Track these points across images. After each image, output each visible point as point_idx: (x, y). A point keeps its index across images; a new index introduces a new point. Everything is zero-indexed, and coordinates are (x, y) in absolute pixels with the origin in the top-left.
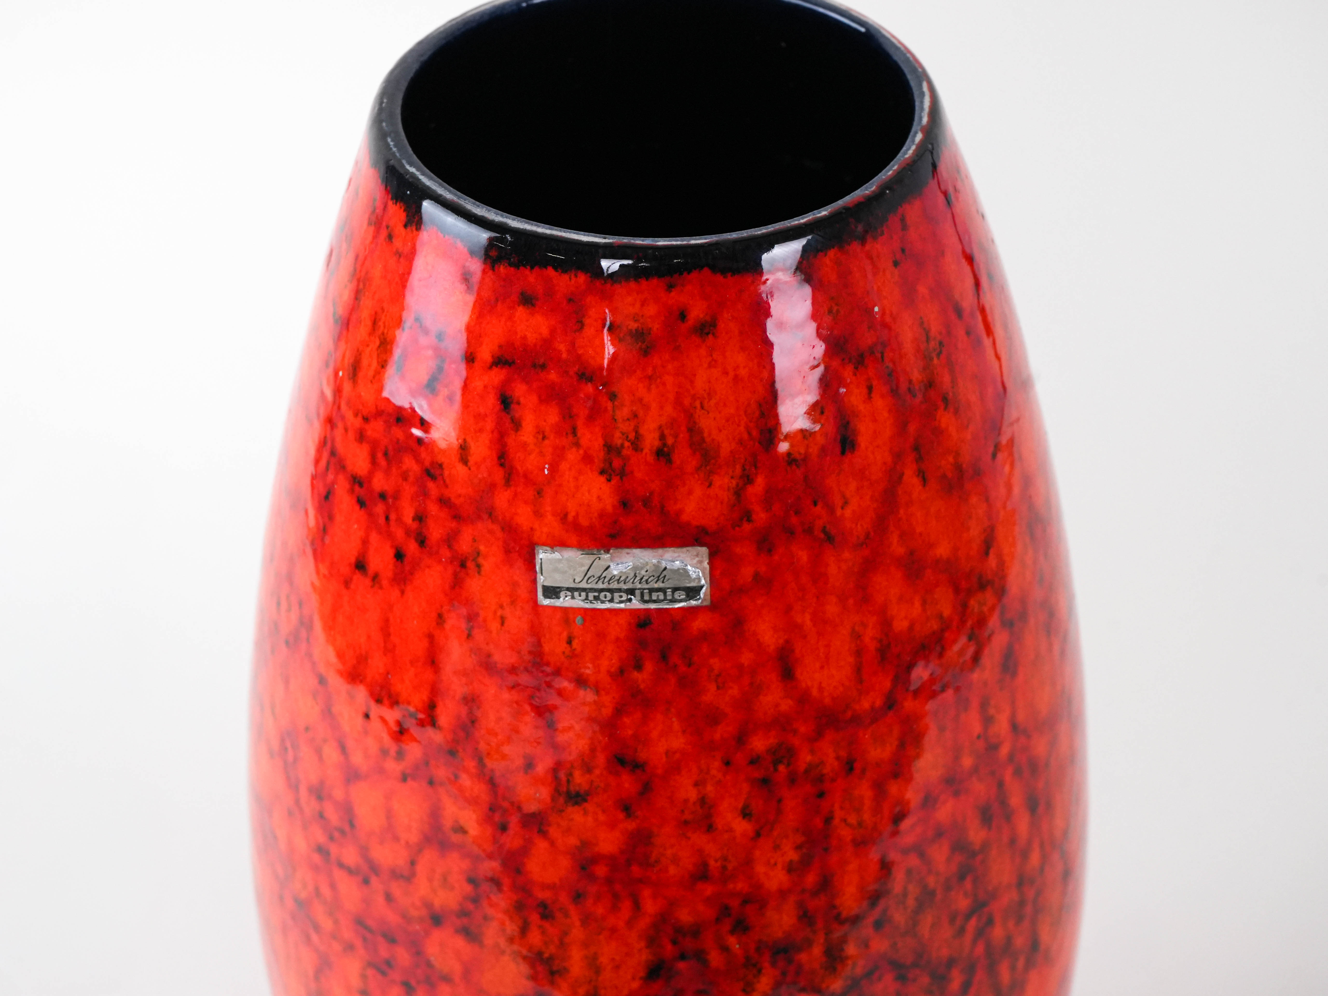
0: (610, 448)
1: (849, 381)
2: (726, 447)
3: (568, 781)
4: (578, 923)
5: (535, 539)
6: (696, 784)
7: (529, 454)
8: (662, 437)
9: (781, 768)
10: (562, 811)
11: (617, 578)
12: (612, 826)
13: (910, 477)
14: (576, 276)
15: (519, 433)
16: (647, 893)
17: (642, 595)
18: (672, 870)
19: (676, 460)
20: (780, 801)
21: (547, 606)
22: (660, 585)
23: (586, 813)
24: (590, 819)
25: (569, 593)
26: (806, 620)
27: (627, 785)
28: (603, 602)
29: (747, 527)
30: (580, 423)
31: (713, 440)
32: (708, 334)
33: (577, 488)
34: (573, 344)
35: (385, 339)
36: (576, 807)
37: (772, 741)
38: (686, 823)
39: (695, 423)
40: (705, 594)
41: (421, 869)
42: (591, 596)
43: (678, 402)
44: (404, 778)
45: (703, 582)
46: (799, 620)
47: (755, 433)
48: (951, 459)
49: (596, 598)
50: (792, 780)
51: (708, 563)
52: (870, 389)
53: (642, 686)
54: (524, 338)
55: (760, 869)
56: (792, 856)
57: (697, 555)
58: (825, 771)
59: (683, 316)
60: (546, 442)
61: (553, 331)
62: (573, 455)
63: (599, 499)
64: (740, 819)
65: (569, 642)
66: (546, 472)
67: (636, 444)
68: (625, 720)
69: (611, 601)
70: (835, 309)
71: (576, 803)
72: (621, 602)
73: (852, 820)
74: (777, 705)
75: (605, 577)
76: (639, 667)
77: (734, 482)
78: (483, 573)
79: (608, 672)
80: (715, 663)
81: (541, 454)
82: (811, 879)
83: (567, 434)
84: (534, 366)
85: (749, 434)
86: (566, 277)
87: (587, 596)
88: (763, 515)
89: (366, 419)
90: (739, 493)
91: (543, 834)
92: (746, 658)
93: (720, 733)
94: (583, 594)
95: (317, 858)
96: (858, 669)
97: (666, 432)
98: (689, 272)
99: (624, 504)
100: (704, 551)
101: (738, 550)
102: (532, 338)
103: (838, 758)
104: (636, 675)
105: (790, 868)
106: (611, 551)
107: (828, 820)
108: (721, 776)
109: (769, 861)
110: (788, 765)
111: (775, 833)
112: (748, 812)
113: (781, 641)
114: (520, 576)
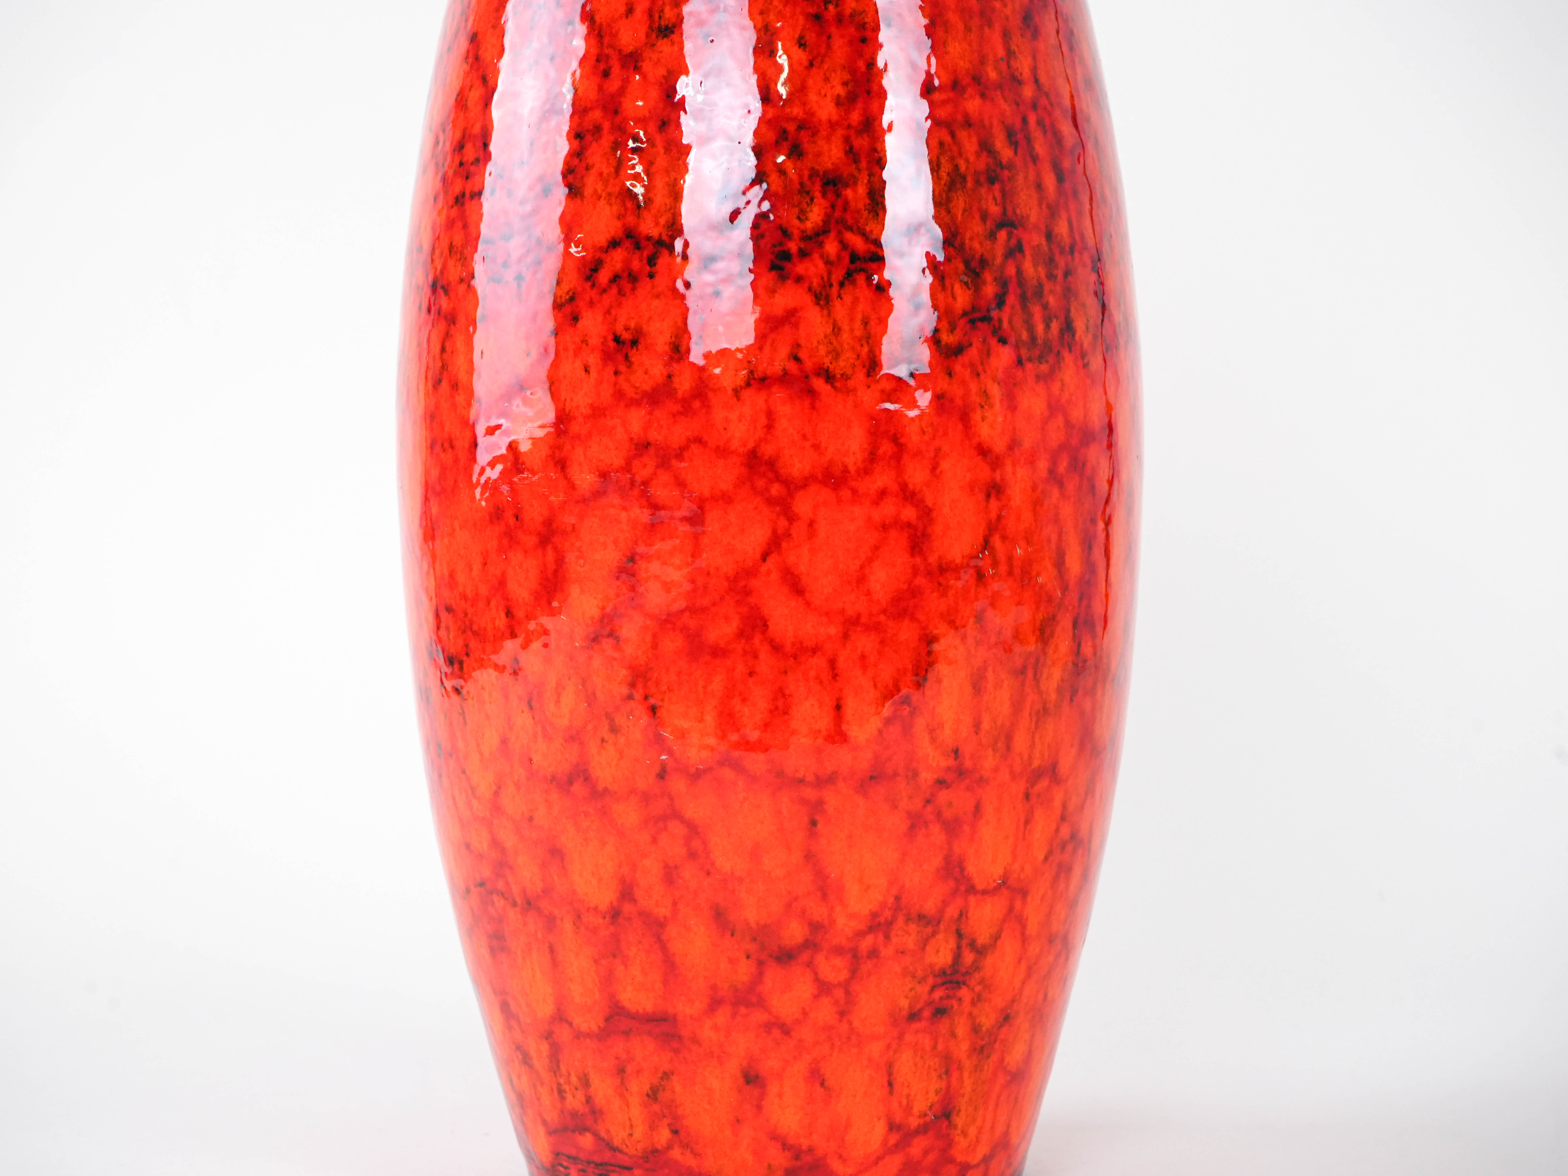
3: (660, 17)
4: (662, 151)
9: (831, 8)
10: (653, 45)
20: (829, 37)
24: (676, 48)
36: (665, 39)
50: (840, 20)
55: (813, 97)
56: (840, 90)
58: (867, 20)
64: (797, 45)
71: (665, 36)
82: (855, 117)
91: (637, 69)
105: (838, 102)
107: (870, 66)
108: (781, 7)
109: (820, 91)
110: (837, 6)
111: (826, 66)
112: (803, 42)
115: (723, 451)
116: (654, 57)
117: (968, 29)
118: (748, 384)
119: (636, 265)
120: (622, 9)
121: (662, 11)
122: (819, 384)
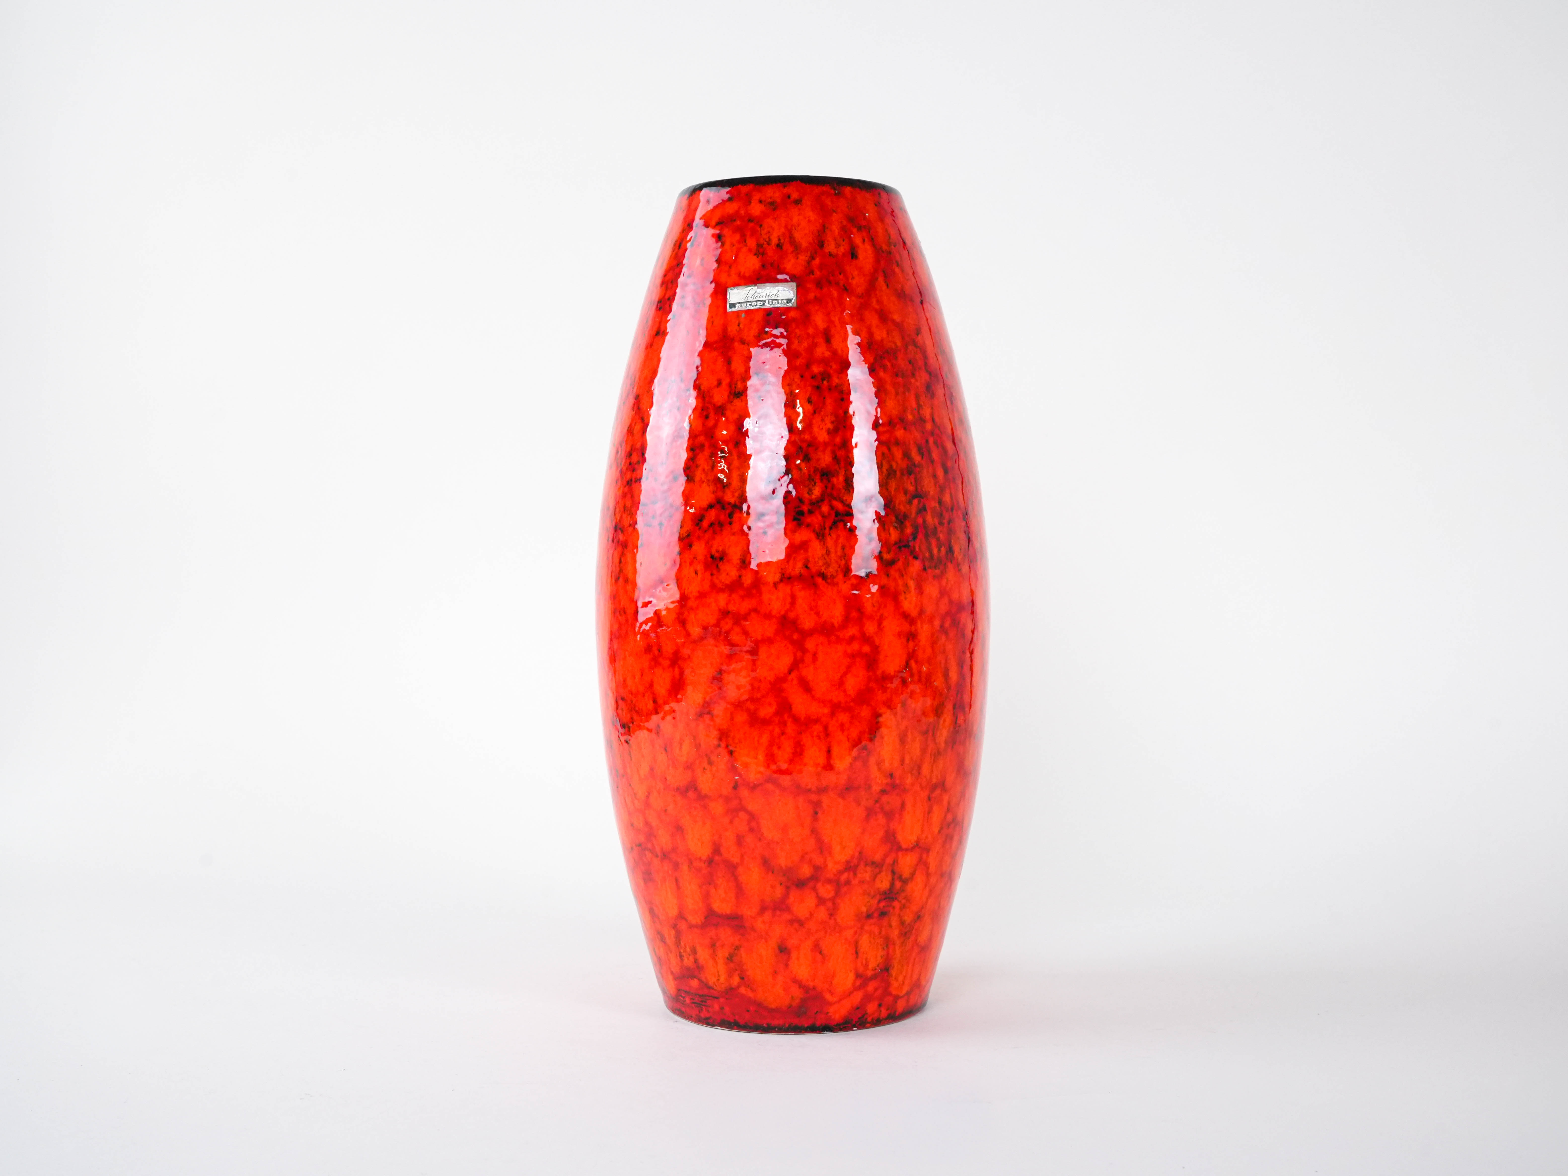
0: (759, 246)
2: (804, 244)
3: (735, 387)
4: (736, 458)
5: (728, 286)
6: (788, 385)
7: (727, 253)
8: (779, 240)
9: (825, 382)
10: (732, 402)
13: (881, 280)
14: (749, 186)
15: (724, 247)
17: (769, 302)
19: (785, 247)
20: (824, 398)
21: (731, 312)
22: (776, 298)
23: (741, 401)
24: (743, 404)
25: (740, 305)
26: (836, 319)
29: (812, 276)
30: (748, 237)
31: (799, 242)
32: (799, 204)
33: (745, 262)
34: (747, 209)
37: (821, 369)
39: (792, 235)
42: (748, 304)
43: (786, 227)
46: (833, 319)
47: (816, 241)
48: (900, 286)
50: (830, 389)
52: (864, 241)
55: (815, 429)
56: (830, 426)
57: (792, 286)
58: (844, 389)
59: (789, 197)
60: (734, 247)
61: (739, 208)
62: (744, 250)
63: (753, 265)
64: (807, 403)
65: (739, 325)
66: (733, 258)
67: (769, 243)
69: (757, 305)
70: (850, 207)
71: (738, 397)
74: (823, 354)
77: (807, 259)
79: (754, 335)
80: (797, 331)
81: (732, 251)
82: (838, 440)
83: (742, 243)
84: (732, 221)
85: (814, 241)
86: (745, 187)
88: (818, 273)
90: (809, 262)
91: (723, 414)
92: (811, 331)
93: (799, 362)
94: (745, 304)
97: (781, 238)
98: (792, 182)
99: (763, 266)
100: (794, 284)
101: (808, 286)
102: (731, 212)
105: (829, 432)
107: (846, 413)
108: (799, 382)
109: (819, 426)
110: (828, 382)
111: (822, 413)
112: (810, 401)
113: (825, 326)
114: (720, 303)
115: (768, 616)
116: (732, 408)
117: (897, 394)
118: (781, 580)
119: (722, 517)
120: (715, 383)
121: (737, 384)
122: (819, 580)
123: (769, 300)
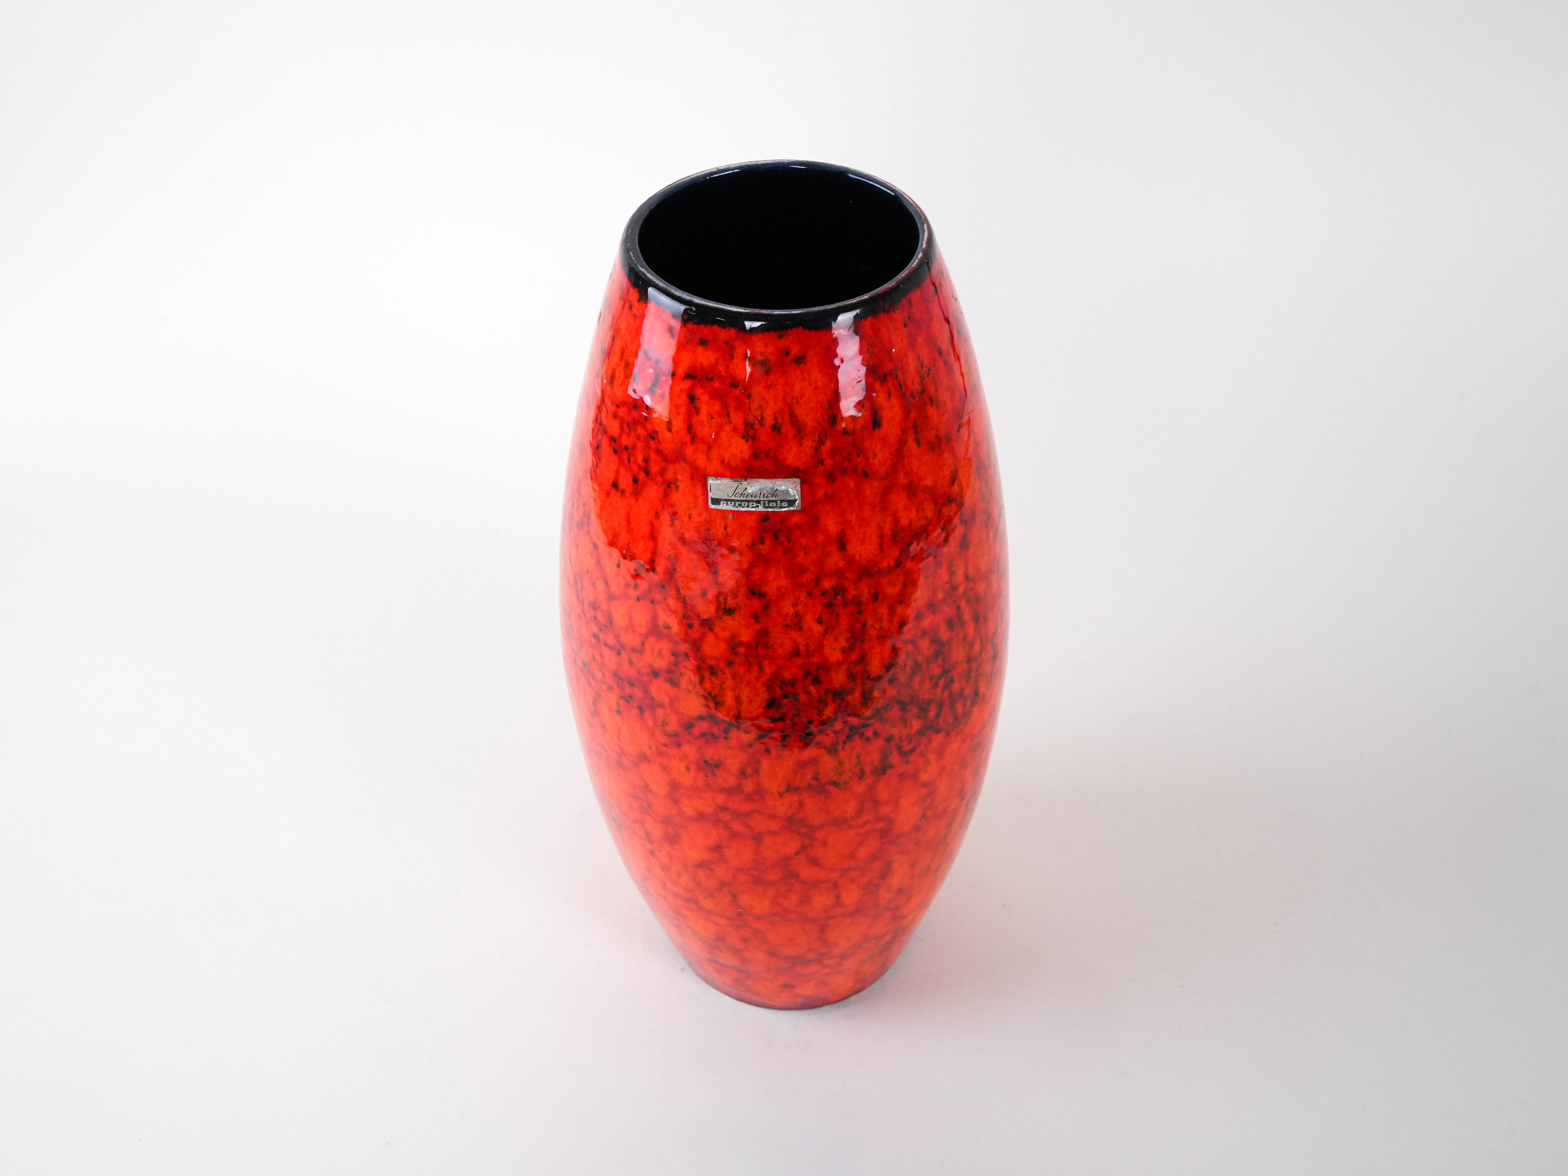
0: (747, 424)
1: (878, 389)
2: (810, 424)
3: (725, 603)
4: (730, 678)
5: (707, 472)
6: (793, 606)
7: (704, 427)
8: (776, 419)
9: (839, 597)
10: (721, 618)
11: (751, 494)
12: (748, 627)
13: (911, 442)
14: (729, 330)
15: (699, 415)
16: (766, 662)
17: (764, 504)
18: (780, 651)
19: (783, 431)
20: (838, 615)
21: (713, 509)
23: (734, 620)
24: (736, 623)
25: (725, 502)
26: (852, 518)
27: (755, 605)
28: (743, 507)
29: (821, 468)
30: (731, 410)
31: (803, 421)
32: (801, 362)
33: (730, 445)
34: (728, 367)
35: (628, 363)
36: (729, 616)
37: (833, 583)
38: (788, 626)
39: (793, 411)
40: (798, 504)
41: (647, 647)
42: (737, 504)
43: (784, 400)
44: (638, 599)
45: (797, 497)
46: (849, 518)
47: (827, 417)
48: (934, 432)
49: (740, 505)
50: (845, 604)
51: (800, 488)
52: (889, 394)
53: (764, 553)
54: (701, 363)
55: (827, 650)
56: (844, 644)
57: (794, 483)
58: (862, 600)
59: (787, 353)
60: (713, 420)
61: (717, 360)
62: (728, 428)
63: (742, 452)
64: (816, 624)
65: (725, 528)
66: (713, 437)
67: (762, 423)
68: (755, 570)
69: (748, 506)
70: (872, 349)
71: (729, 614)
72: (753, 507)
73: (877, 626)
74: (836, 564)
75: (744, 494)
76: (762, 542)
77: (814, 444)
78: (679, 490)
79: (747, 545)
80: (804, 541)
81: (711, 426)
82: (854, 657)
83: (724, 416)
84: (707, 379)
85: (823, 418)
86: (724, 330)
87: (735, 504)
88: (830, 462)
89: (618, 406)
90: (817, 449)
91: (711, 630)
92: (820, 538)
93: (806, 578)
95: (593, 640)
96: (881, 545)
97: (778, 416)
98: (791, 329)
99: (755, 455)
100: (798, 480)
101: (817, 480)
102: (705, 364)
103: (869, 593)
104: (761, 546)
105: (843, 651)
106: (748, 480)
107: (864, 625)
108: (806, 601)
109: (832, 646)
111: (835, 632)
112: (820, 620)
113: (839, 530)
114: (699, 492)
115: (773, 817)
116: (722, 624)
118: (787, 791)
119: (716, 731)
120: (699, 592)
121: (726, 599)
122: (831, 788)
123: (764, 501)
